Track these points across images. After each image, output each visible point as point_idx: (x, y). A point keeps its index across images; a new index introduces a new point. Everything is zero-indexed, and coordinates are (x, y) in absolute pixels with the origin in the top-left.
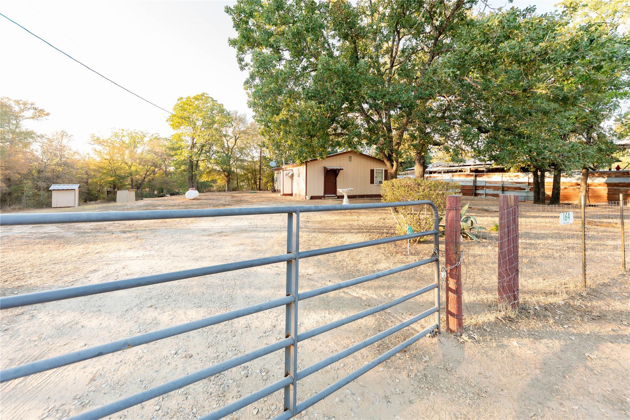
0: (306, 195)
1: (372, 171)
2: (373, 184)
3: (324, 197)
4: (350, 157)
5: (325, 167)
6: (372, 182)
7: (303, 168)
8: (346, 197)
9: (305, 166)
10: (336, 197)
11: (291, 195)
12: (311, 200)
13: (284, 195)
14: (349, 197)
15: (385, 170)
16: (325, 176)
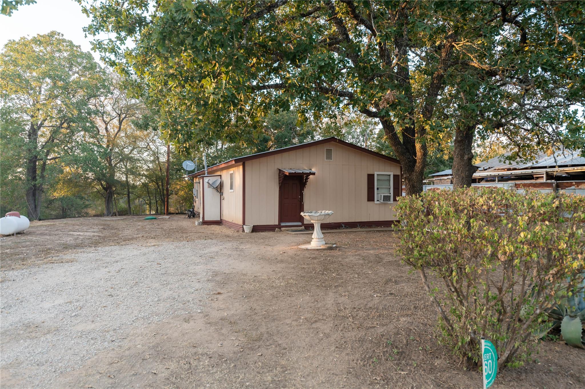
0: (244, 223)
1: (371, 178)
2: (371, 203)
3: (279, 227)
4: (329, 152)
5: (280, 170)
6: (371, 198)
7: (238, 173)
8: (317, 227)
9: (241, 168)
10: (303, 227)
11: (219, 223)
12: (254, 234)
13: (205, 223)
14: (325, 227)
15: (394, 176)
16: (280, 188)
